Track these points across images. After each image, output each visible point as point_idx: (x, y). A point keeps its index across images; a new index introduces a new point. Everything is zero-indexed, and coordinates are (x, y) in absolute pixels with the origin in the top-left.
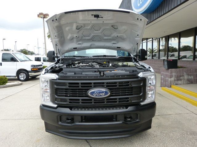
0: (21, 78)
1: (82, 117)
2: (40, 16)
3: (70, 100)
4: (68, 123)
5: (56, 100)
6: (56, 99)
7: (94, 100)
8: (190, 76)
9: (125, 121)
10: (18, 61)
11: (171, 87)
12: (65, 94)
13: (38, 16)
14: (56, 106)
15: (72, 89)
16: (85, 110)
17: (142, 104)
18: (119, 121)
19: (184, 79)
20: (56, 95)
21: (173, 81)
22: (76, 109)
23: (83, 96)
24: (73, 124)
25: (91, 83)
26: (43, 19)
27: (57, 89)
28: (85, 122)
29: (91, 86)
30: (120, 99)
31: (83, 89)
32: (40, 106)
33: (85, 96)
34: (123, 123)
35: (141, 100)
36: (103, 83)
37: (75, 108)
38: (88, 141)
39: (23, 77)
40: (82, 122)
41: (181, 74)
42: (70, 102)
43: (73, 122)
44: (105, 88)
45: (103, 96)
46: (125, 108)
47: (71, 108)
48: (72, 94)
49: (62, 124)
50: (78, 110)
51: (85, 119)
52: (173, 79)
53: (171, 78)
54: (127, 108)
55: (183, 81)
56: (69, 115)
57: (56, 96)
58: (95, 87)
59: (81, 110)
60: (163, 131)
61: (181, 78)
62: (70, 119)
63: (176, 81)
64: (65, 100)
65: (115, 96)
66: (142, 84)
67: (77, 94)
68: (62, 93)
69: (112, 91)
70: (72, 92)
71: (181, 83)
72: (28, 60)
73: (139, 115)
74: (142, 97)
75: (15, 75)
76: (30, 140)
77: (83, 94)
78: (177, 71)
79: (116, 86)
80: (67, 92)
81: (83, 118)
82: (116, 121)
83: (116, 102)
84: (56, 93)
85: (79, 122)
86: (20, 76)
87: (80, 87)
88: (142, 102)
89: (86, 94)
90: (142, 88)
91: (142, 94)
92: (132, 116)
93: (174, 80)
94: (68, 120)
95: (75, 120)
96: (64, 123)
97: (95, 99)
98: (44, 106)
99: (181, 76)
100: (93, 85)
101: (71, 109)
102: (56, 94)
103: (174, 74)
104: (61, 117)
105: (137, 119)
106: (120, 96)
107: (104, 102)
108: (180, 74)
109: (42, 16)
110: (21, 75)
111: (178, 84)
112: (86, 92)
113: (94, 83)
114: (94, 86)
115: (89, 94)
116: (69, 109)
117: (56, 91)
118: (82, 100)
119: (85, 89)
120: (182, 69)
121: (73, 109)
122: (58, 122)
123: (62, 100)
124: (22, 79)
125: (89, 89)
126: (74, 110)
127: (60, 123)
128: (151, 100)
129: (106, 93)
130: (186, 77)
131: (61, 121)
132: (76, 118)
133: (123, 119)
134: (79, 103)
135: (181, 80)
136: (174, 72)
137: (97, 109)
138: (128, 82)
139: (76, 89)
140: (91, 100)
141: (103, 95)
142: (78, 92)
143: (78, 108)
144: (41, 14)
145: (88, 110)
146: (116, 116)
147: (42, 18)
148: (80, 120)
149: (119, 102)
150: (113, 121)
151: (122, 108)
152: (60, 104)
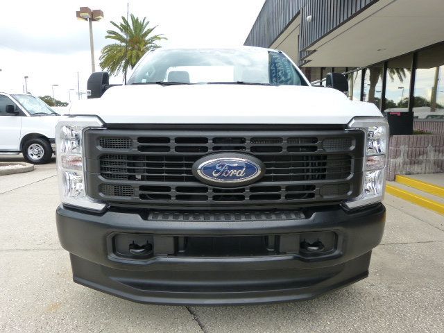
0: (32, 155)
1: (176, 239)
2: (81, 15)
3: (142, 188)
4: (136, 257)
5: (101, 191)
6: (101, 187)
7: (215, 190)
8: (441, 154)
9: (301, 253)
10: (24, 115)
11: (394, 179)
12: (129, 170)
13: (78, 14)
14: (100, 207)
15: (148, 158)
16: (186, 219)
17: (351, 205)
18: (284, 253)
19: (428, 161)
20: (102, 174)
21: (401, 164)
22: (160, 217)
23: (181, 179)
24: (150, 261)
25: (205, 140)
26: (88, 22)
27: (103, 157)
28: (186, 254)
29: (205, 149)
30: (288, 188)
31: (180, 158)
32: (59, 210)
33: (188, 179)
34: (295, 258)
35: (350, 193)
36: (242, 140)
37: (158, 215)
38: (192, 308)
39: (38, 154)
40: (176, 254)
41: (422, 149)
42: (142, 196)
43: (151, 256)
44: (247, 153)
45: (241, 177)
46: (303, 216)
47: (145, 214)
48: (148, 171)
49: (120, 261)
50: (165, 218)
51: (185, 247)
52: (400, 160)
53: (396, 156)
54: (308, 216)
55: (424, 165)
56: (138, 232)
57: (101, 177)
58: (217, 149)
59: (176, 218)
60: (395, 285)
61: (421, 157)
62: (141, 246)
63: (409, 166)
64: (127, 191)
65: (276, 179)
66: (352, 148)
67: (162, 171)
68: (120, 170)
69: (267, 165)
70: (148, 165)
71: (419, 170)
72: (50, 112)
73: (340, 239)
74: (352, 187)
75: (17, 147)
76: (33, 307)
77: (181, 172)
78: (411, 140)
79: (280, 149)
80: (134, 164)
81: (181, 242)
82: (277, 252)
83: (278, 197)
84: (102, 169)
85: (169, 255)
86: (30, 152)
87: (173, 152)
88: (351, 199)
89: (190, 172)
90: (353, 160)
91: (351, 176)
92: (323, 239)
93: (404, 163)
94: (137, 247)
95: (156, 249)
96: (124, 257)
97: (217, 188)
98: (68, 207)
99: (420, 155)
100: (210, 144)
101: (145, 217)
102: (102, 171)
103: (403, 148)
104: (114, 239)
105: (336, 248)
106: (289, 180)
107: (242, 198)
108: (418, 149)
109: (87, 15)
110: (31, 148)
111: (413, 174)
112: (190, 165)
113: (216, 140)
114: (215, 148)
115: (199, 172)
116: (139, 217)
117: (101, 163)
118: (178, 189)
119: (188, 158)
120: (423, 136)
121: (150, 218)
122: (107, 254)
123: (119, 190)
124: (35, 158)
125: (200, 157)
126: (155, 219)
127: (112, 257)
128: (372, 197)
129: (250, 169)
130: (432, 156)
131: (114, 251)
132: (158, 244)
133: (297, 247)
134: (169, 197)
135: (419, 163)
136: (405, 144)
137: (222, 218)
138: (314, 139)
139: (160, 158)
140: (205, 190)
141: (241, 175)
142: (167, 165)
143: (166, 213)
144: (84, 10)
145: (196, 219)
146: (277, 238)
147: (86, 19)
148: (172, 250)
149: (287, 197)
150: (266, 253)
151: (293, 216)
152: (114, 202)
